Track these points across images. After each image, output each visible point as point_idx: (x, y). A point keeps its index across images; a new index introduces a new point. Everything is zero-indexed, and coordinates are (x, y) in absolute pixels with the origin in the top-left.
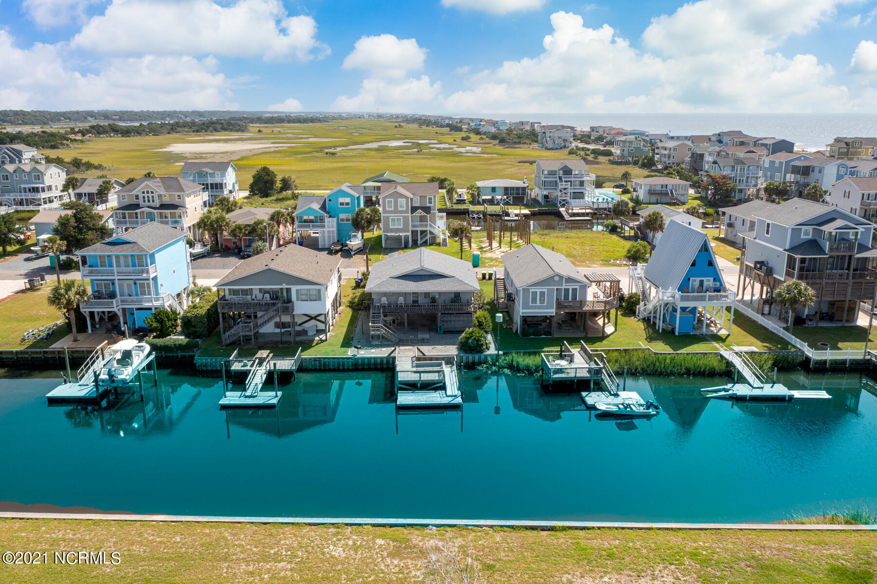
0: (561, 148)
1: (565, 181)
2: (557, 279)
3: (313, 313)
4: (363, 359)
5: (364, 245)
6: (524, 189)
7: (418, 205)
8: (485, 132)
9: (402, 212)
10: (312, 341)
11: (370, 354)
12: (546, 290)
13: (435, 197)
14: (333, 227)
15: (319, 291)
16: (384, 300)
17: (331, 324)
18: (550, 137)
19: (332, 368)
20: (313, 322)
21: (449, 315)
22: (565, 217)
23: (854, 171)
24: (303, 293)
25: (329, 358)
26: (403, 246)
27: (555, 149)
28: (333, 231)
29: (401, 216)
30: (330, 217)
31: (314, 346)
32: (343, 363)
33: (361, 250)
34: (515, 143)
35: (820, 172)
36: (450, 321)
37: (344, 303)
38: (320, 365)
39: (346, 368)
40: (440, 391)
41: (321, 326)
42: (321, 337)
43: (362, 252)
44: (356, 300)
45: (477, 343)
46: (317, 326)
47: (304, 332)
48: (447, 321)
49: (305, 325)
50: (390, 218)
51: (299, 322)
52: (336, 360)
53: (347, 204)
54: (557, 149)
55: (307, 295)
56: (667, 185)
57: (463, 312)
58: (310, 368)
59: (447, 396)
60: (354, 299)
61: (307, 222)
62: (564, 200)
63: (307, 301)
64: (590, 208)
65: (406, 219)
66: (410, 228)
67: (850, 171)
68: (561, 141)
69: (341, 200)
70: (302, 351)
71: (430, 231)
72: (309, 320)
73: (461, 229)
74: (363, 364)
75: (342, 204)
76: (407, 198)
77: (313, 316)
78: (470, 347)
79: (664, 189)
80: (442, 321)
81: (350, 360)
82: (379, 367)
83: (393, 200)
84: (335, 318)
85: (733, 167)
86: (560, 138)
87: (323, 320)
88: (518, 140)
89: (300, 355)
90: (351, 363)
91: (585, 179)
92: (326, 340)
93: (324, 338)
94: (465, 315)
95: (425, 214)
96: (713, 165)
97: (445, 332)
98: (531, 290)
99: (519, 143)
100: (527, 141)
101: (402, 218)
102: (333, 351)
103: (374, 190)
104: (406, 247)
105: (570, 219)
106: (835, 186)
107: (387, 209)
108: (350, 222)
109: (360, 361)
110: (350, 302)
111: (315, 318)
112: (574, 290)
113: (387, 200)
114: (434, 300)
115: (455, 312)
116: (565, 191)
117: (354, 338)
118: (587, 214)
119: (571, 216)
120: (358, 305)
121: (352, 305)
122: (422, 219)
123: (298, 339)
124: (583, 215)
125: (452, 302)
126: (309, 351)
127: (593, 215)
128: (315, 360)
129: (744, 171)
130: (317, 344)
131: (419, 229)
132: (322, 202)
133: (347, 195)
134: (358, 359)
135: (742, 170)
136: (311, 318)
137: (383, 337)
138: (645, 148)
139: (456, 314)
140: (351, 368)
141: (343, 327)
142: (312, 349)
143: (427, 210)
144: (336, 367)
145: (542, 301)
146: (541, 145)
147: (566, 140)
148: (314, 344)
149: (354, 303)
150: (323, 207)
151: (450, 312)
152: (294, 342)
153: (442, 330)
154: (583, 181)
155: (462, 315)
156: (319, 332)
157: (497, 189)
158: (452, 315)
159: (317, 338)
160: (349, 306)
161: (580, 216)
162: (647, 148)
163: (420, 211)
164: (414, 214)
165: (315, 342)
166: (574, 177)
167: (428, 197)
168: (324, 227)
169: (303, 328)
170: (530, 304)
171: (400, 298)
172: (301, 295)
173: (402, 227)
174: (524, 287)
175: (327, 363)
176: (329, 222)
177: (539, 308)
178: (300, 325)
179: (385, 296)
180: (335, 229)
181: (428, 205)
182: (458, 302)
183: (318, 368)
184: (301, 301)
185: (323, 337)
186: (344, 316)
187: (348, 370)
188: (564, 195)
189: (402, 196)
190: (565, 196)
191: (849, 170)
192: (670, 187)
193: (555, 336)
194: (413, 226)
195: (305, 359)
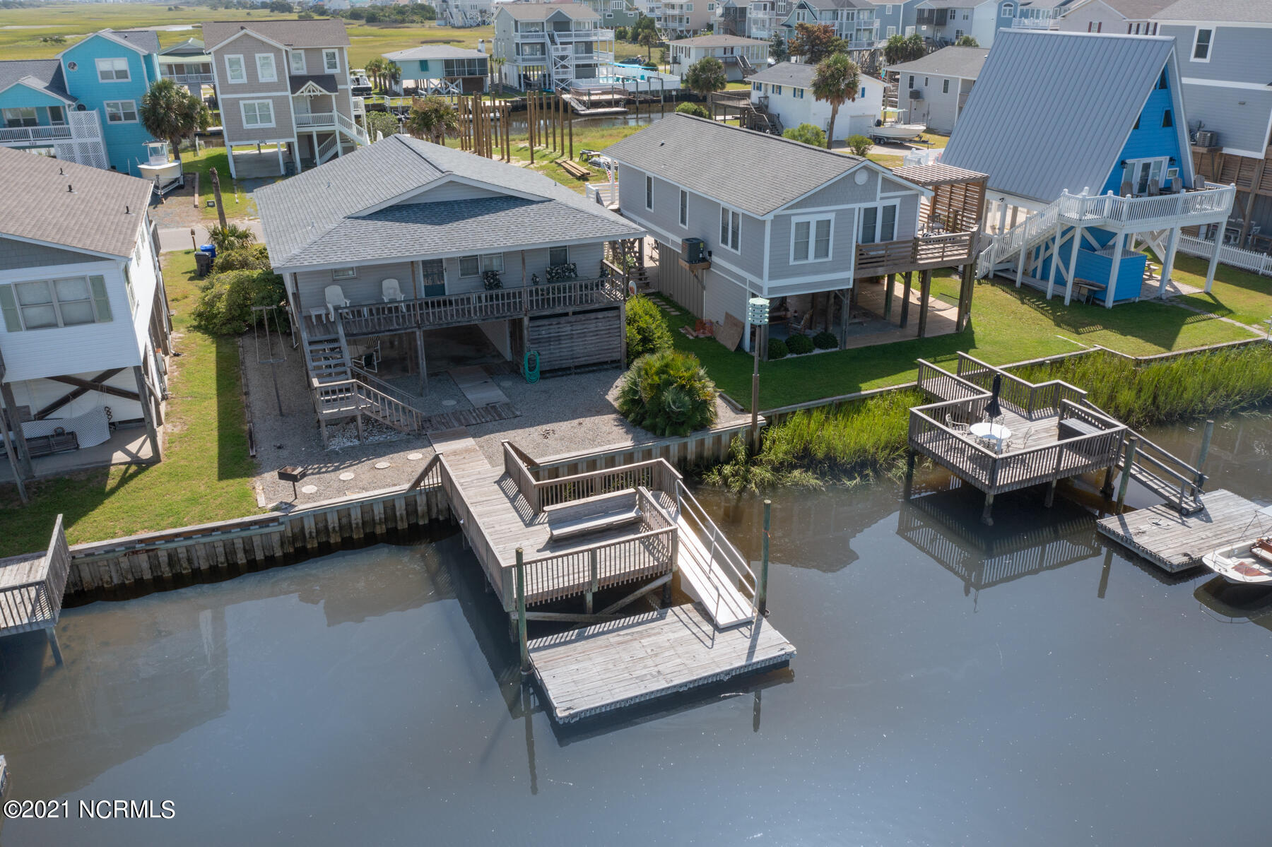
0: (478, 25)
1: (562, 43)
2: (861, 178)
3: (87, 367)
4: (320, 515)
5: (184, 175)
6: (483, 62)
7: (304, 72)
8: (335, 11)
9: (268, 87)
10: (104, 469)
11: (341, 491)
12: (832, 217)
13: (341, 49)
14: (92, 134)
15: (98, 282)
16: (335, 296)
17: (159, 395)
18: (457, 7)
19: (204, 566)
20: (91, 400)
21: (554, 321)
22: (579, 109)
23: (1027, 10)
24: (28, 298)
25: (188, 535)
26: (283, 172)
27: (468, 27)
28: (95, 145)
29: (265, 100)
30: (81, 108)
31: (113, 491)
32: (248, 543)
33: (181, 187)
34: (396, 21)
35: (966, 17)
36: (559, 339)
37: (182, 321)
38: (155, 566)
39: (259, 556)
40: (676, 609)
41: (129, 410)
42: (133, 447)
43: (183, 191)
44: (221, 306)
45: (694, 401)
46: (108, 411)
47: (65, 440)
48: (549, 340)
49: (63, 413)
50: (242, 103)
51: (37, 406)
52: (216, 537)
53: (121, 74)
54: (471, 27)
55: (49, 303)
56: (732, 49)
57: (596, 306)
58: (116, 581)
59: (719, 629)
60: (211, 304)
61: (19, 125)
62: (562, 81)
63: (55, 325)
64: (619, 92)
65: (280, 104)
66: (295, 130)
67: (1022, 11)
68: (476, 13)
69: (104, 65)
70: (67, 524)
71: (341, 133)
72: (75, 395)
73: (436, 111)
74: (323, 530)
75: (106, 75)
76: (277, 51)
77: (89, 379)
78: (668, 416)
79: (729, 55)
80: (533, 341)
81: (273, 528)
82: (380, 530)
83: (241, 56)
84: (166, 373)
85: (835, 13)
86: (475, 7)
87: (133, 387)
88: (399, 17)
89: (63, 542)
90: (276, 539)
91: (593, 38)
92: (155, 459)
93: (147, 452)
94: (600, 315)
95: (325, 92)
96: (801, 11)
97: (545, 374)
98: (795, 220)
99: (403, 21)
100: (415, 18)
101: (270, 101)
102: (193, 500)
103: (171, 73)
104: (290, 172)
105: (588, 112)
106: (1068, 17)
107: (231, 81)
108: (138, 120)
109: (310, 525)
110: (200, 315)
111: (98, 383)
112: (890, 211)
113: (226, 57)
114: (492, 280)
115: (570, 310)
116: (563, 63)
117: (259, 436)
118: (617, 103)
119: (588, 108)
120: (230, 320)
121: (206, 322)
122: (318, 104)
123: (45, 468)
124: (609, 103)
125: (549, 281)
126: (98, 515)
127: (628, 102)
128: (131, 549)
129: (853, 19)
130: (125, 480)
131: (314, 130)
132: (51, 73)
133: (116, 50)
134: (301, 518)
135: (850, 17)
136: (82, 386)
137: (367, 420)
138: (629, 12)
139: (574, 313)
140: (279, 553)
141: (205, 398)
142: (109, 505)
143: (328, 82)
144: (222, 559)
145: (822, 250)
146: (442, 22)
147: (485, 12)
148: (111, 483)
149: (215, 316)
150: (57, 84)
151: (558, 310)
152: (27, 487)
153: (537, 370)
154: (591, 42)
155: (593, 315)
156: (122, 430)
157: (430, 64)
158: (563, 320)
159: (118, 457)
160: (198, 328)
161: (603, 106)
162: (632, 12)
163: (310, 82)
164: (298, 93)
165: (115, 472)
166: (576, 36)
167: (324, 52)
168: (67, 134)
169: (55, 425)
170: (792, 262)
171: (386, 283)
172: (23, 305)
173: (273, 125)
174: (778, 212)
175: (182, 554)
176: (79, 122)
177: (815, 269)
178: (43, 414)
179: (335, 282)
180: (99, 139)
181: (328, 71)
182: (569, 278)
183: (147, 576)
184: (29, 328)
185: (140, 447)
186: (192, 359)
187: (271, 563)
188: (560, 70)
189: (265, 47)
190: (565, 73)
191: (1019, 8)
192: (737, 53)
193: (849, 347)
194: (299, 124)
195: (89, 553)
